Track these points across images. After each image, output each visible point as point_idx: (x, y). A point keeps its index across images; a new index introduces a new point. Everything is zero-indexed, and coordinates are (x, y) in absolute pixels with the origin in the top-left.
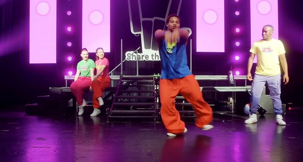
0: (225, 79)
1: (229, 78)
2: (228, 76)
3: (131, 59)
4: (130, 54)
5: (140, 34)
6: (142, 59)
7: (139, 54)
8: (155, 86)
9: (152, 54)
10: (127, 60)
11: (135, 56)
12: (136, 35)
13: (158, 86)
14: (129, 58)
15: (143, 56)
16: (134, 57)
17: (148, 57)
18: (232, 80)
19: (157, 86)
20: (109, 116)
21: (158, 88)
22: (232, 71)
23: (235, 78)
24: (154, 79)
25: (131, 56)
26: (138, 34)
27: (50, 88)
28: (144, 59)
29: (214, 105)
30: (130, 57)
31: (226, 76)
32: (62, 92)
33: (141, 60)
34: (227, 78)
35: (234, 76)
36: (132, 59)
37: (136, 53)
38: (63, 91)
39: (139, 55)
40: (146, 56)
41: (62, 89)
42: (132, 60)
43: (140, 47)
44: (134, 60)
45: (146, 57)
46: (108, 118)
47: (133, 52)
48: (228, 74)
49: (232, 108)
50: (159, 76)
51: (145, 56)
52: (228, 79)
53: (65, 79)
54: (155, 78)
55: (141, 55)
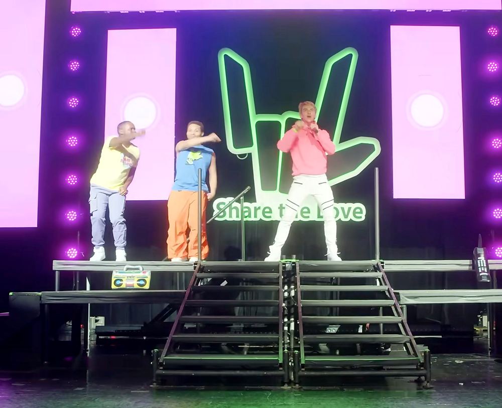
0: (467, 268)
1: (474, 266)
2: (473, 262)
3: (227, 218)
4: (224, 203)
5: (250, 155)
6: (255, 216)
7: (246, 204)
8: (286, 287)
9: (281, 205)
10: (217, 219)
11: (236, 208)
12: (241, 156)
13: (293, 287)
14: (222, 214)
15: (256, 209)
16: (234, 211)
17: (271, 212)
18: (484, 272)
19: (289, 287)
20: (159, 372)
21: (293, 293)
22: (482, 249)
23: (491, 267)
24: (281, 270)
25: (227, 211)
26: (244, 155)
27: (11, 294)
28: (260, 216)
29: (441, 337)
30: (224, 211)
31: (468, 262)
32: (42, 306)
33: (252, 219)
34: (471, 267)
35: (489, 261)
36: (230, 216)
37: (238, 201)
38: (44, 301)
39: (246, 207)
40: (265, 208)
41: (40, 297)
42: (229, 219)
43: (249, 188)
44: (234, 218)
45: (264, 212)
46: (154, 375)
47: (230, 199)
48: (473, 257)
49: (487, 344)
50: (294, 263)
51: (262, 209)
52: (473, 268)
53: (54, 269)
54: (284, 268)
55: (252, 206)
